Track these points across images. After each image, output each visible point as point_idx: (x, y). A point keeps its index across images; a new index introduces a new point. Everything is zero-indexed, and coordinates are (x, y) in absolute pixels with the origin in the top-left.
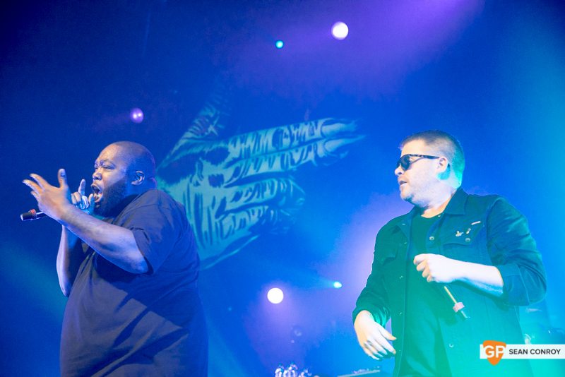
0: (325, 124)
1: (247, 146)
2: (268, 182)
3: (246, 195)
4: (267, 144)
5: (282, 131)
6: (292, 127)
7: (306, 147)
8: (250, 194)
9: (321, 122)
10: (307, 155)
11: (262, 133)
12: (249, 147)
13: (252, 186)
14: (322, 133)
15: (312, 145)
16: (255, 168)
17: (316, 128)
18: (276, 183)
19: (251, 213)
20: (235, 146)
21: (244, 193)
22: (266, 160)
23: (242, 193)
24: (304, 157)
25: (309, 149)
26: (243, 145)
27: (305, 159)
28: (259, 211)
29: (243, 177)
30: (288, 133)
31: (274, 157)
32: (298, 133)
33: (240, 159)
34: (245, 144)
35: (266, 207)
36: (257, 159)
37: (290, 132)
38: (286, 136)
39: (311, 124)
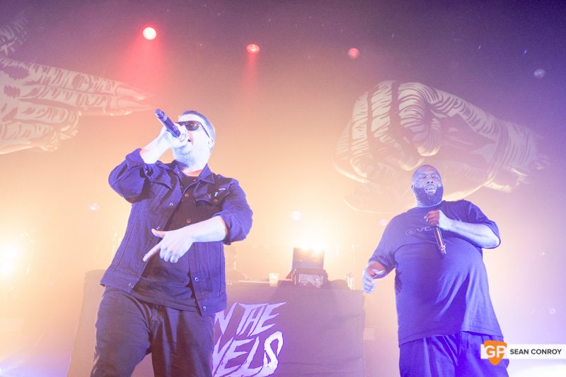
0: (120, 86)
1: (48, 76)
2: (60, 109)
3: (38, 113)
4: (67, 82)
5: (84, 77)
6: (92, 77)
7: (101, 97)
8: (42, 113)
9: (117, 84)
10: (101, 102)
11: (65, 72)
12: (50, 78)
13: (46, 108)
14: (116, 91)
15: (107, 96)
16: (53, 95)
17: (113, 86)
18: (67, 113)
19: (38, 127)
20: (36, 71)
21: (36, 111)
22: (64, 92)
23: (34, 110)
24: (98, 103)
25: (104, 99)
26: (45, 74)
27: (99, 104)
28: (46, 129)
29: (39, 98)
30: (88, 80)
31: (72, 94)
32: (96, 84)
33: (38, 82)
34: (47, 73)
35: (52, 128)
36: (56, 90)
37: (91, 81)
38: (86, 82)
39: (109, 82)
